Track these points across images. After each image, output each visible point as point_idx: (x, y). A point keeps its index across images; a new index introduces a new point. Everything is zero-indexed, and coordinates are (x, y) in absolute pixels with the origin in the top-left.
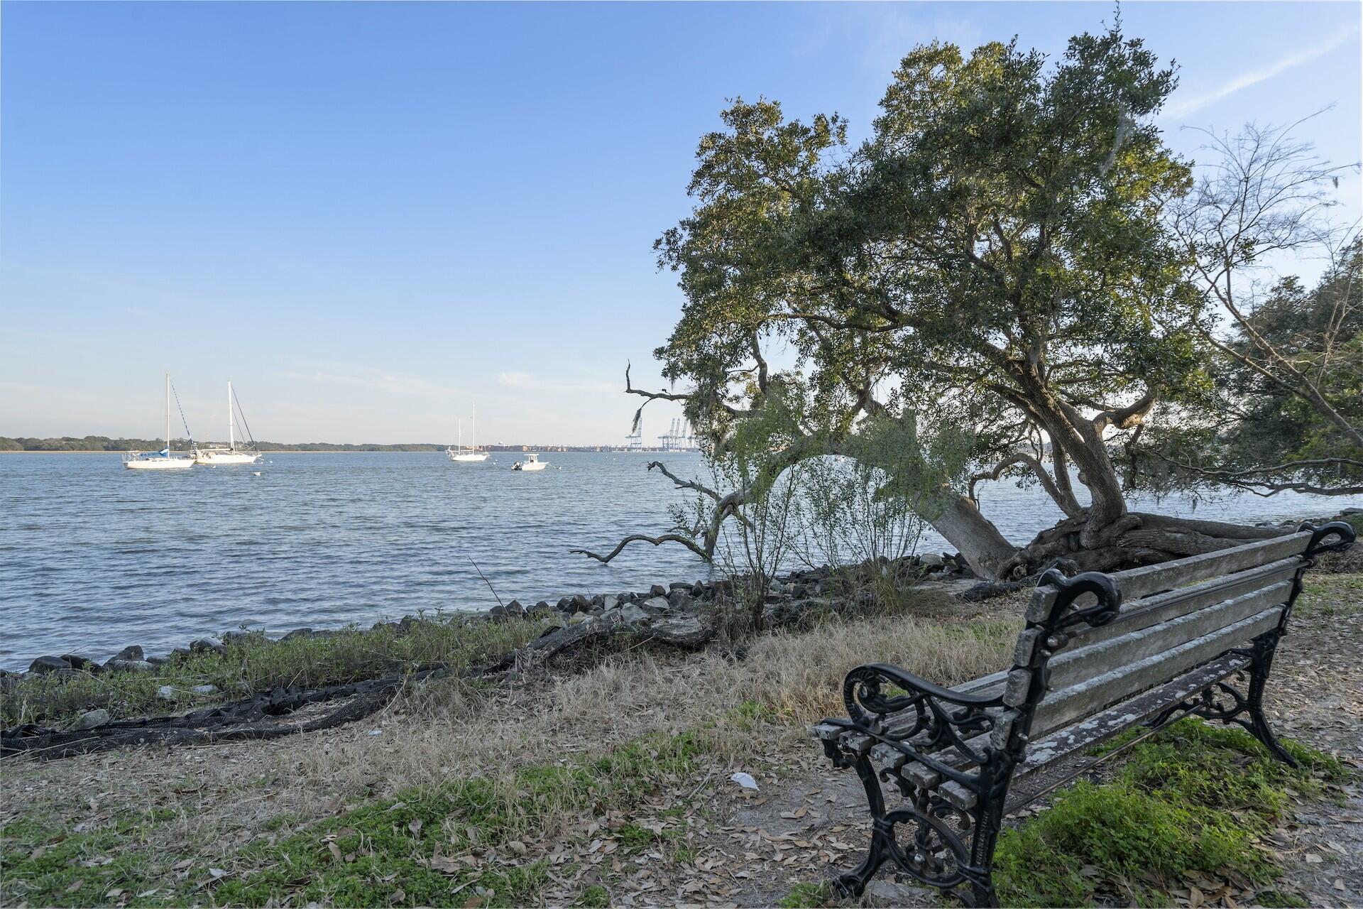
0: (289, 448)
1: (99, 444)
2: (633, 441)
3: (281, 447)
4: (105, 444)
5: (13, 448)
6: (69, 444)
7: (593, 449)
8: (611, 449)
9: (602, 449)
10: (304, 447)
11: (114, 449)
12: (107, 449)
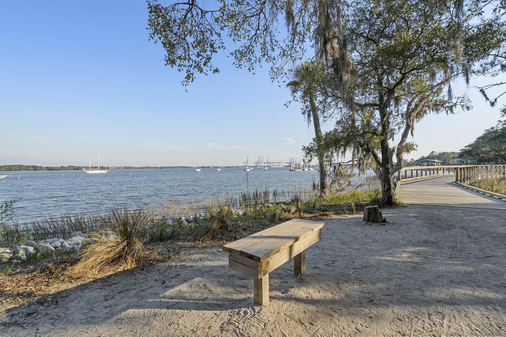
0: (137, 168)
1: (72, 168)
2: (246, 164)
3: (134, 168)
4: (74, 168)
5: (43, 170)
6: (62, 168)
7: (232, 167)
8: (238, 167)
9: (235, 167)
10: (142, 168)
11: (77, 169)
12: (74, 169)
